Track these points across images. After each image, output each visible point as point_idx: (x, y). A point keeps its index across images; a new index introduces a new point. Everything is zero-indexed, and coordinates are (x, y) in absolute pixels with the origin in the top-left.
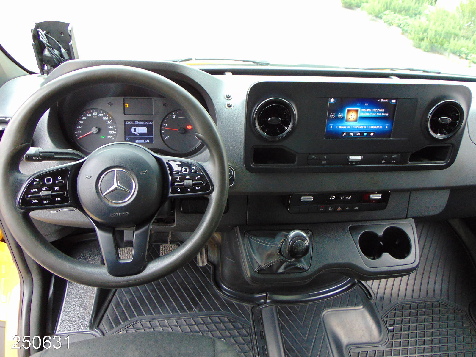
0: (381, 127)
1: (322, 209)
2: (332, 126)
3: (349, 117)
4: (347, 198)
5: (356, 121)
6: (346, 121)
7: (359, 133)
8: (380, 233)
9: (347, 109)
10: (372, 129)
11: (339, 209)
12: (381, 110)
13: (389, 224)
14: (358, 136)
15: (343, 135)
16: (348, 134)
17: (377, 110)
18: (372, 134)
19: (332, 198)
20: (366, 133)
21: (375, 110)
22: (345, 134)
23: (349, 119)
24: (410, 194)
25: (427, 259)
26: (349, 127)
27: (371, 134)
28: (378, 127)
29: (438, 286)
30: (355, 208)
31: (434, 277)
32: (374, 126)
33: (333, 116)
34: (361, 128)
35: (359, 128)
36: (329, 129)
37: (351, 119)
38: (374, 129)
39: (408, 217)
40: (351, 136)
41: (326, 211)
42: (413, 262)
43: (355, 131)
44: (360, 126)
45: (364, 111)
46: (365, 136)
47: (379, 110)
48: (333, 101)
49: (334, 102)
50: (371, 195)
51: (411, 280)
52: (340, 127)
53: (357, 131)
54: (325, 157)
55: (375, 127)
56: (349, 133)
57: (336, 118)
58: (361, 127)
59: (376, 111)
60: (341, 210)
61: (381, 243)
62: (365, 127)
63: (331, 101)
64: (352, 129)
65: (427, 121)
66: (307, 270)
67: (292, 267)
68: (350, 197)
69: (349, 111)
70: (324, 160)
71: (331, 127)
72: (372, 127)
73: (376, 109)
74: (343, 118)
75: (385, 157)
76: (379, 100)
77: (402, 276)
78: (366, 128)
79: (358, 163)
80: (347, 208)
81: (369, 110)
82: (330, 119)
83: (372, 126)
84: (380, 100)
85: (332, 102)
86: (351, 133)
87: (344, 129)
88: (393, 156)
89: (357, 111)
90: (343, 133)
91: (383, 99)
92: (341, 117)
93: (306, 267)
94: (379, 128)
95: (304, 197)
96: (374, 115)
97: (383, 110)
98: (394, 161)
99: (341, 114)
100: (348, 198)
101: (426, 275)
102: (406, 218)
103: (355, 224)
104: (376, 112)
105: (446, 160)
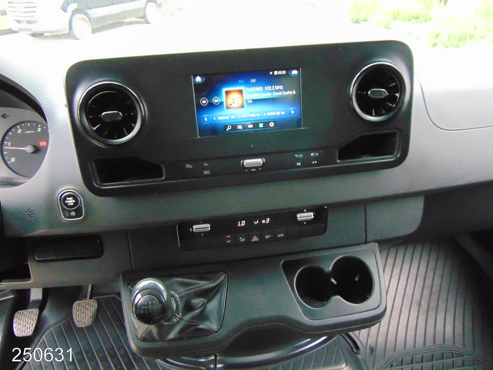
0: (283, 113)
1: (230, 241)
2: (207, 117)
3: (230, 102)
4: (263, 221)
5: (242, 106)
6: (228, 108)
7: (251, 124)
8: (329, 267)
9: (224, 90)
10: (270, 116)
11: (255, 239)
12: (277, 88)
13: (340, 254)
14: (251, 128)
15: (227, 130)
16: (234, 127)
17: (272, 88)
18: (272, 125)
19: (241, 224)
20: (262, 124)
21: (268, 88)
22: (230, 127)
23: (231, 104)
24: (365, 208)
25: (431, 291)
26: (233, 117)
27: (270, 124)
28: (278, 113)
29: (449, 328)
30: (279, 236)
31: (444, 315)
32: (273, 111)
33: (204, 102)
34: (253, 117)
35: (249, 118)
36: (203, 123)
37: (233, 105)
38: (273, 116)
39: (368, 240)
40: (240, 129)
41: (236, 243)
42: (377, 306)
43: (246, 121)
44: (251, 113)
45: (251, 90)
46: (262, 128)
47: (275, 88)
48: (200, 80)
49: (202, 81)
50: (298, 216)
51: (411, 322)
52: (220, 118)
53: (247, 121)
54: (206, 164)
55: (274, 114)
56: (236, 126)
57: (211, 106)
58: (252, 115)
59: (270, 89)
60: (258, 240)
61: (333, 280)
62: (259, 115)
63: (197, 81)
64: (239, 119)
65: (351, 99)
66: (217, 332)
67: (192, 329)
68: (268, 221)
69: (227, 93)
70: (206, 169)
71: (206, 119)
72: (269, 114)
73: (270, 87)
74: (221, 103)
75: (300, 157)
76: (271, 73)
77: (369, 326)
78: (261, 116)
79: (260, 169)
80: (267, 237)
81: (259, 89)
82: (200, 108)
83: (270, 112)
84: (273, 73)
85: (199, 82)
86: (239, 125)
87: (225, 120)
88: (312, 154)
89: (241, 92)
90: (226, 127)
91: (278, 70)
92: (218, 103)
93: (215, 327)
94: (280, 115)
95: (196, 226)
96: (268, 95)
97: (281, 87)
98: (316, 162)
99: (216, 99)
100: (266, 221)
101: (432, 314)
102: (366, 242)
103: (290, 258)
104: (272, 92)
105: (395, 153)
